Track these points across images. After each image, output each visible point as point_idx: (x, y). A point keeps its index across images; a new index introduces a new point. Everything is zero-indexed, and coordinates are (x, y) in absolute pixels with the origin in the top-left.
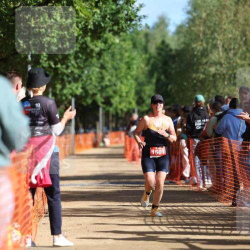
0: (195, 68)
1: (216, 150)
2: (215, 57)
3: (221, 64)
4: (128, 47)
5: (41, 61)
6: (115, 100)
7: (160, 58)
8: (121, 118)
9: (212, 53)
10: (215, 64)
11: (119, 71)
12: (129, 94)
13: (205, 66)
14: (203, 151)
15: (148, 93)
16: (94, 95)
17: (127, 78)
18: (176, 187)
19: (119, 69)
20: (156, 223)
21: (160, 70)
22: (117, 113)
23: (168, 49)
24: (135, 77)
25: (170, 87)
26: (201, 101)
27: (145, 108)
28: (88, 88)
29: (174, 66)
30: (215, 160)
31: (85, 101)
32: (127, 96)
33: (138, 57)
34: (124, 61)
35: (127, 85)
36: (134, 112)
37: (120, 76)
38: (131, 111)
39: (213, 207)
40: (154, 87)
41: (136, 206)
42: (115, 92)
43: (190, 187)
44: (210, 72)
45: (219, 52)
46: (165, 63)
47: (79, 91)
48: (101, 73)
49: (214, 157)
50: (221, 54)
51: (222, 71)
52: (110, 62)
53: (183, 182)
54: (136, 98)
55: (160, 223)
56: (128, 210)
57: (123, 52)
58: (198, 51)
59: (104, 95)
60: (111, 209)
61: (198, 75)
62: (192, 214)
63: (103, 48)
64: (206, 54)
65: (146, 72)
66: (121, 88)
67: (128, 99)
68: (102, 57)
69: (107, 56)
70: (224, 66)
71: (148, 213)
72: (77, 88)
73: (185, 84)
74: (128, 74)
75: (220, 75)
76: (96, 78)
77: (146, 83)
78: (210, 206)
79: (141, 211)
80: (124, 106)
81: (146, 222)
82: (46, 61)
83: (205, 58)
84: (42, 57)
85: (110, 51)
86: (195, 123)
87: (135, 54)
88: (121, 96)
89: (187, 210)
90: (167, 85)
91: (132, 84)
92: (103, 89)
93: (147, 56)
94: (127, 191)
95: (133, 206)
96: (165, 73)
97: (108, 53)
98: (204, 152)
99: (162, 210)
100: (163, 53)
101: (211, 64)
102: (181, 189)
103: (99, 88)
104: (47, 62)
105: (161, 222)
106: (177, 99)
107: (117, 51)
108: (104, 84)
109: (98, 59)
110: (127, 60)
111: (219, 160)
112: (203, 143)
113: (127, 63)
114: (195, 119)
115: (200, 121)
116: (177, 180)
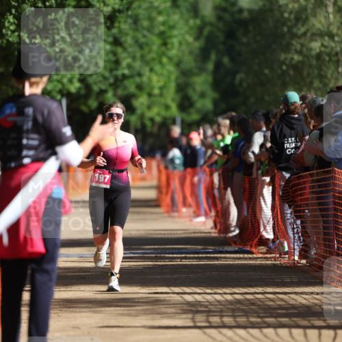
0: (284, 42)
1: (321, 192)
2: (320, 22)
3: (331, 36)
4: (163, 6)
5: (4, 31)
6: (141, 102)
7: (221, 25)
8: (151, 134)
9: (315, 16)
10: (321, 35)
11: (146, 49)
12: (165, 92)
13: (302, 41)
14: (299, 192)
15: (199, 88)
16: (102, 92)
17: (161, 63)
18: (250, 258)
19: (147, 44)
20: (214, 325)
21: (222, 47)
22: (144, 126)
23: (235, 9)
24: (175, 59)
25: (239, 77)
26: (295, 102)
27: (195, 117)
28: (91, 80)
29: (245, 40)
30: (321, 210)
31: (85, 104)
32: (161, 95)
33: (181, 23)
34: (156, 31)
35: (162, 74)
36: (174, 122)
37: (149, 57)
38: (169, 122)
39: (318, 294)
40: (210, 78)
41: (178, 293)
42: (140, 87)
43: (275, 259)
44: (311, 49)
45: (328, 13)
46: (230, 35)
47: (74, 87)
48: (115, 54)
49: (319, 204)
50: (331, 16)
51: (332, 48)
52: (131, 33)
53: (263, 249)
54: (178, 98)
55: (221, 325)
56: (164, 300)
57: (154, 14)
58: (290, 13)
59: (120, 92)
60: (134, 299)
61: (289, 56)
62: (280, 307)
63: (117, 7)
64: (304, 16)
65: (197, 52)
66: (150, 79)
67: (162, 101)
68: (116, 25)
69: (125, 22)
70: (336, 39)
71: (202, 306)
72: (71, 81)
73: (267, 71)
74: (163, 54)
75: (329, 55)
76: (105, 61)
77: (195, 71)
78: (312, 293)
79: (188, 303)
80: (156, 113)
81: (194, 322)
82: (13, 32)
83: (303, 25)
84: (7, 24)
85: (130, 13)
86: (284, 144)
87: (176, 17)
88: (150, 95)
89: (271, 300)
90: (235, 73)
91: (170, 72)
92: (118, 82)
93: (198, 22)
94: (163, 266)
95: (174, 293)
96: (230, 52)
97: (128, 16)
98: (301, 195)
99: (226, 300)
100: (227, 16)
101: (313, 35)
102: (258, 262)
103: (112, 80)
104: (16, 34)
105: (222, 322)
106: (252, 100)
107: (142, 13)
108: (119, 73)
109: (109, 28)
110: (162, 28)
111: (327, 210)
112: (299, 178)
113: (161, 34)
114: (285, 137)
115: (293, 139)
116: (251, 246)
